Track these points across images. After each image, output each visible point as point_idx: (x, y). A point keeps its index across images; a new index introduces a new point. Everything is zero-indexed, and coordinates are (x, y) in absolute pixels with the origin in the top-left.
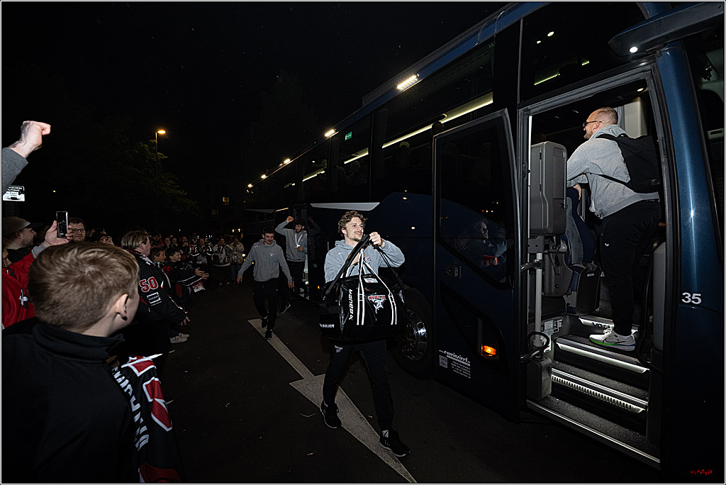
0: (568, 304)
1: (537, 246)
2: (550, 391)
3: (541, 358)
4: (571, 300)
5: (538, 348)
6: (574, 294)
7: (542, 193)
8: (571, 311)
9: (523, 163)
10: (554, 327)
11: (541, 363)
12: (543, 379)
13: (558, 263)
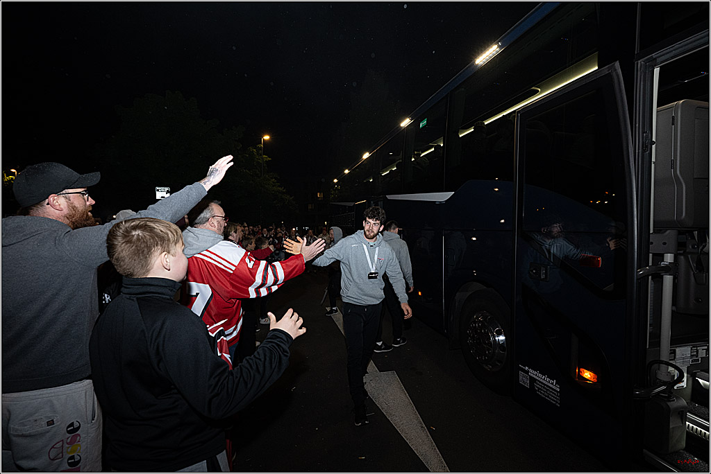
1: (665, 244)
2: (684, 444)
3: (669, 397)
5: (664, 383)
7: (675, 172)
9: (643, 133)
10: (692, 356)
11: (669, 403)
12: (671, 427)
13: (701, 268)
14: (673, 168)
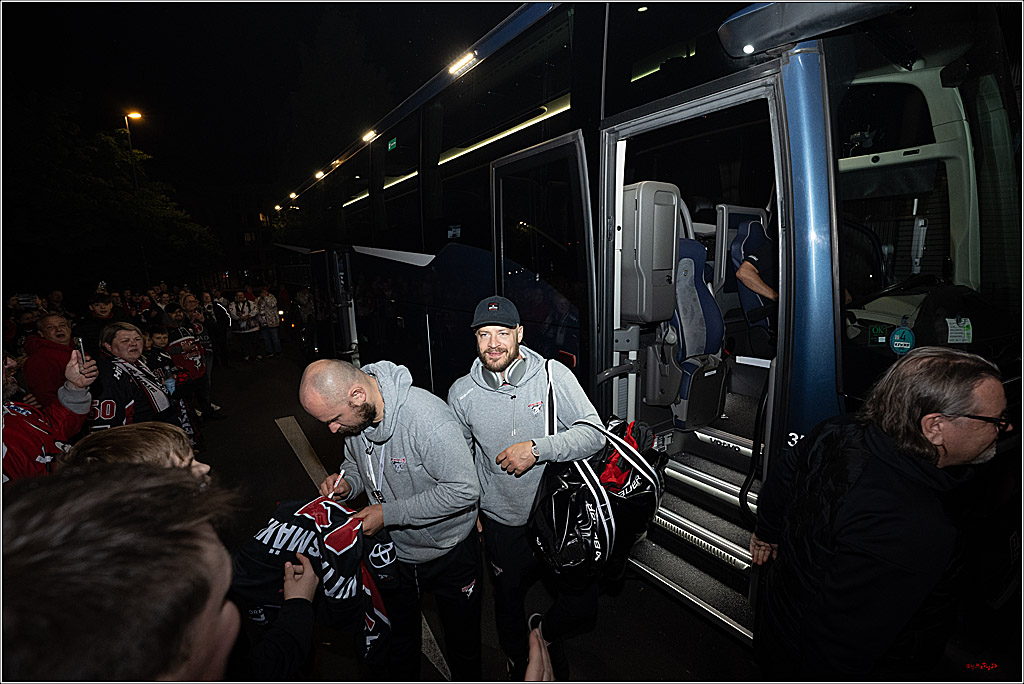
0: (676, 416)
4: (680, 410)
6: (684, 403)
7: (637, 263)
8: (679, 425)
9: (608, 218)
10: (658, 445)
13: (664, 359)
14: (636, 258)
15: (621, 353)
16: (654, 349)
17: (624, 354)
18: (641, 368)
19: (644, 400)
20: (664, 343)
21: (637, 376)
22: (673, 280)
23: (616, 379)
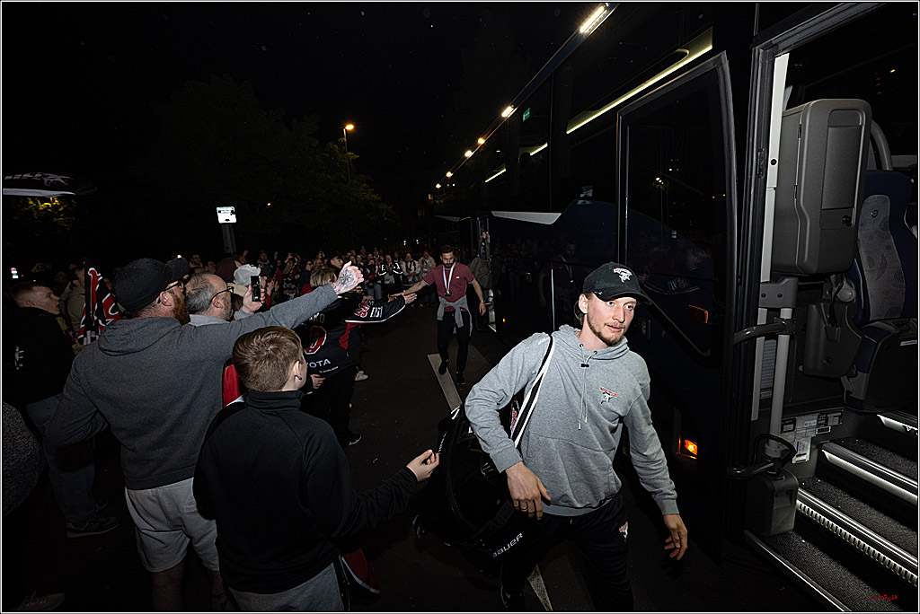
0: (848, 393)
1: (780, 296)
2: (792, 525)
3: (777, 475)
5: (774, 460)
6: (863, 377)
7: (799, 203)
8: (851, 404)
10: (818, 425)
11: (775, 483)
12: (775, 508)
13: (833, 320)
14: (797, 195)
15: (769, 310)
16: (819, 308)
17: (774, 312)
18: (798, 330)
19: (801, 368)
20: (835, 300)
21: (791, 339)
22: (853, 222)
23: (760, 341)
